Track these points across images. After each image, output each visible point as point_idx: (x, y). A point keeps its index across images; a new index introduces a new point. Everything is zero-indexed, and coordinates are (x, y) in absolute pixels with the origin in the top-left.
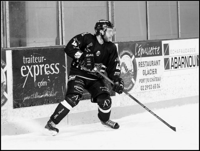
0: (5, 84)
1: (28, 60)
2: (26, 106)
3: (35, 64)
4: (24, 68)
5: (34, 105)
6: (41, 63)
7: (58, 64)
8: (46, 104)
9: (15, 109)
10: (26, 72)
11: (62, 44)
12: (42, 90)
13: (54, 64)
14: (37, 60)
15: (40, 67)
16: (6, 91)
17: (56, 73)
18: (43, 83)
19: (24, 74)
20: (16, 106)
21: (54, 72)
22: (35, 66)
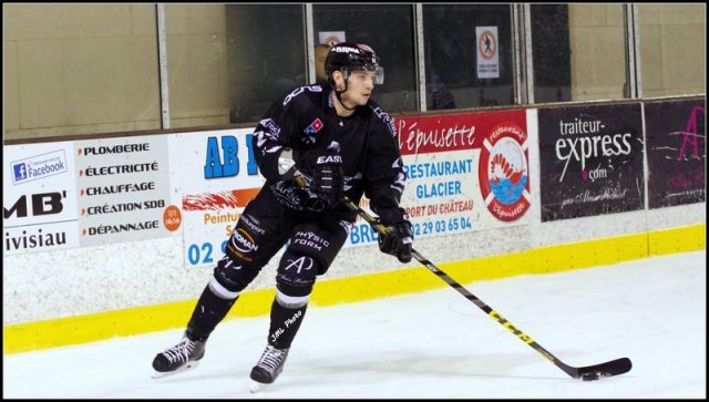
0: (525, 174)
1: (568, 127)
2: (567, 217)
3: (584, 135)
4: (561, 143)
5: (583, 215)
6: (596, 134)
7: (629, 135)
8: (605, 213)
9: (545, 224)
10: (565, 151)
11: (637, 96)
12: (597, 187)
13: (619, 136)
14: (587, 129)
15: (592, 141)
16: (527, 187)
17: (624, 152)
18: (599, 173)
19: (563, 155)
20: (546, 217)
21: (621, 151)
22: (582, 140)
